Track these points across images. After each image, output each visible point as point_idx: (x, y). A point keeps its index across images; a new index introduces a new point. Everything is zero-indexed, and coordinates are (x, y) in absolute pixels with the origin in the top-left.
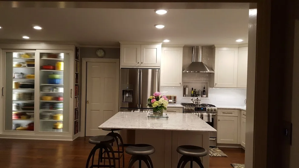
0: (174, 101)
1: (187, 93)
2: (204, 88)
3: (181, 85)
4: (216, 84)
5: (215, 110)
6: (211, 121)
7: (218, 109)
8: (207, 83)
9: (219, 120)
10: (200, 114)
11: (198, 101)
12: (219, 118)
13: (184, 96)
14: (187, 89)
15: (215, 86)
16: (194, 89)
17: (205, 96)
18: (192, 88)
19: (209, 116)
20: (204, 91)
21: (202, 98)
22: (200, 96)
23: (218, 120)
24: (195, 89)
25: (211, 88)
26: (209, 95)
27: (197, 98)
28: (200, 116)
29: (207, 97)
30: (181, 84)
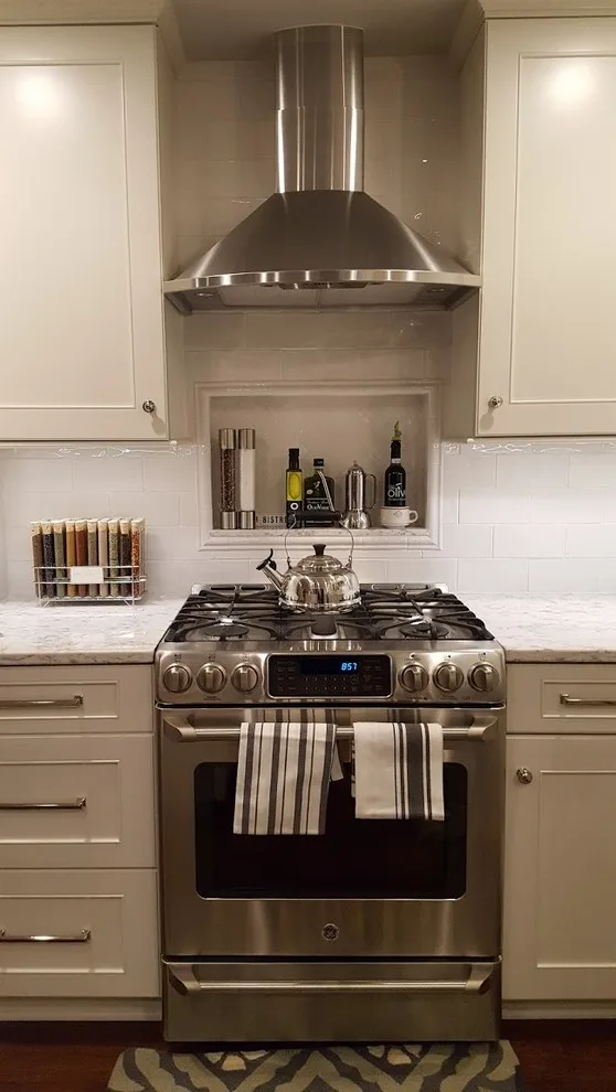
0: (119, 573)
1: (247, 501)
2: (396, 449)
3: (157, 424)
4: (493, 403)
5: (478, 678)
6: (438, 811)
7: (512, 660)
8: (420, 400)
9: (524, 780)
10: (319, 731)
11: (319, 573)
12: (520, 754)
13: (218, 524)
14: (247, 459)
15: (489, 421)
16: (306, 457)
17: (403, 515)
18: (294, 453)
19: (414, 752)
20: (395, 475)
21: (375, 536)
22: (363, 518)
23: (510, 776)
24: (318, 462)
25: (449, 448)
26: (437, 506)
27: (319, 549)
28: (320, 752)
29: (420, 523)
30: (161, 412)
